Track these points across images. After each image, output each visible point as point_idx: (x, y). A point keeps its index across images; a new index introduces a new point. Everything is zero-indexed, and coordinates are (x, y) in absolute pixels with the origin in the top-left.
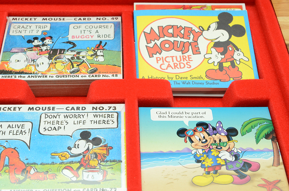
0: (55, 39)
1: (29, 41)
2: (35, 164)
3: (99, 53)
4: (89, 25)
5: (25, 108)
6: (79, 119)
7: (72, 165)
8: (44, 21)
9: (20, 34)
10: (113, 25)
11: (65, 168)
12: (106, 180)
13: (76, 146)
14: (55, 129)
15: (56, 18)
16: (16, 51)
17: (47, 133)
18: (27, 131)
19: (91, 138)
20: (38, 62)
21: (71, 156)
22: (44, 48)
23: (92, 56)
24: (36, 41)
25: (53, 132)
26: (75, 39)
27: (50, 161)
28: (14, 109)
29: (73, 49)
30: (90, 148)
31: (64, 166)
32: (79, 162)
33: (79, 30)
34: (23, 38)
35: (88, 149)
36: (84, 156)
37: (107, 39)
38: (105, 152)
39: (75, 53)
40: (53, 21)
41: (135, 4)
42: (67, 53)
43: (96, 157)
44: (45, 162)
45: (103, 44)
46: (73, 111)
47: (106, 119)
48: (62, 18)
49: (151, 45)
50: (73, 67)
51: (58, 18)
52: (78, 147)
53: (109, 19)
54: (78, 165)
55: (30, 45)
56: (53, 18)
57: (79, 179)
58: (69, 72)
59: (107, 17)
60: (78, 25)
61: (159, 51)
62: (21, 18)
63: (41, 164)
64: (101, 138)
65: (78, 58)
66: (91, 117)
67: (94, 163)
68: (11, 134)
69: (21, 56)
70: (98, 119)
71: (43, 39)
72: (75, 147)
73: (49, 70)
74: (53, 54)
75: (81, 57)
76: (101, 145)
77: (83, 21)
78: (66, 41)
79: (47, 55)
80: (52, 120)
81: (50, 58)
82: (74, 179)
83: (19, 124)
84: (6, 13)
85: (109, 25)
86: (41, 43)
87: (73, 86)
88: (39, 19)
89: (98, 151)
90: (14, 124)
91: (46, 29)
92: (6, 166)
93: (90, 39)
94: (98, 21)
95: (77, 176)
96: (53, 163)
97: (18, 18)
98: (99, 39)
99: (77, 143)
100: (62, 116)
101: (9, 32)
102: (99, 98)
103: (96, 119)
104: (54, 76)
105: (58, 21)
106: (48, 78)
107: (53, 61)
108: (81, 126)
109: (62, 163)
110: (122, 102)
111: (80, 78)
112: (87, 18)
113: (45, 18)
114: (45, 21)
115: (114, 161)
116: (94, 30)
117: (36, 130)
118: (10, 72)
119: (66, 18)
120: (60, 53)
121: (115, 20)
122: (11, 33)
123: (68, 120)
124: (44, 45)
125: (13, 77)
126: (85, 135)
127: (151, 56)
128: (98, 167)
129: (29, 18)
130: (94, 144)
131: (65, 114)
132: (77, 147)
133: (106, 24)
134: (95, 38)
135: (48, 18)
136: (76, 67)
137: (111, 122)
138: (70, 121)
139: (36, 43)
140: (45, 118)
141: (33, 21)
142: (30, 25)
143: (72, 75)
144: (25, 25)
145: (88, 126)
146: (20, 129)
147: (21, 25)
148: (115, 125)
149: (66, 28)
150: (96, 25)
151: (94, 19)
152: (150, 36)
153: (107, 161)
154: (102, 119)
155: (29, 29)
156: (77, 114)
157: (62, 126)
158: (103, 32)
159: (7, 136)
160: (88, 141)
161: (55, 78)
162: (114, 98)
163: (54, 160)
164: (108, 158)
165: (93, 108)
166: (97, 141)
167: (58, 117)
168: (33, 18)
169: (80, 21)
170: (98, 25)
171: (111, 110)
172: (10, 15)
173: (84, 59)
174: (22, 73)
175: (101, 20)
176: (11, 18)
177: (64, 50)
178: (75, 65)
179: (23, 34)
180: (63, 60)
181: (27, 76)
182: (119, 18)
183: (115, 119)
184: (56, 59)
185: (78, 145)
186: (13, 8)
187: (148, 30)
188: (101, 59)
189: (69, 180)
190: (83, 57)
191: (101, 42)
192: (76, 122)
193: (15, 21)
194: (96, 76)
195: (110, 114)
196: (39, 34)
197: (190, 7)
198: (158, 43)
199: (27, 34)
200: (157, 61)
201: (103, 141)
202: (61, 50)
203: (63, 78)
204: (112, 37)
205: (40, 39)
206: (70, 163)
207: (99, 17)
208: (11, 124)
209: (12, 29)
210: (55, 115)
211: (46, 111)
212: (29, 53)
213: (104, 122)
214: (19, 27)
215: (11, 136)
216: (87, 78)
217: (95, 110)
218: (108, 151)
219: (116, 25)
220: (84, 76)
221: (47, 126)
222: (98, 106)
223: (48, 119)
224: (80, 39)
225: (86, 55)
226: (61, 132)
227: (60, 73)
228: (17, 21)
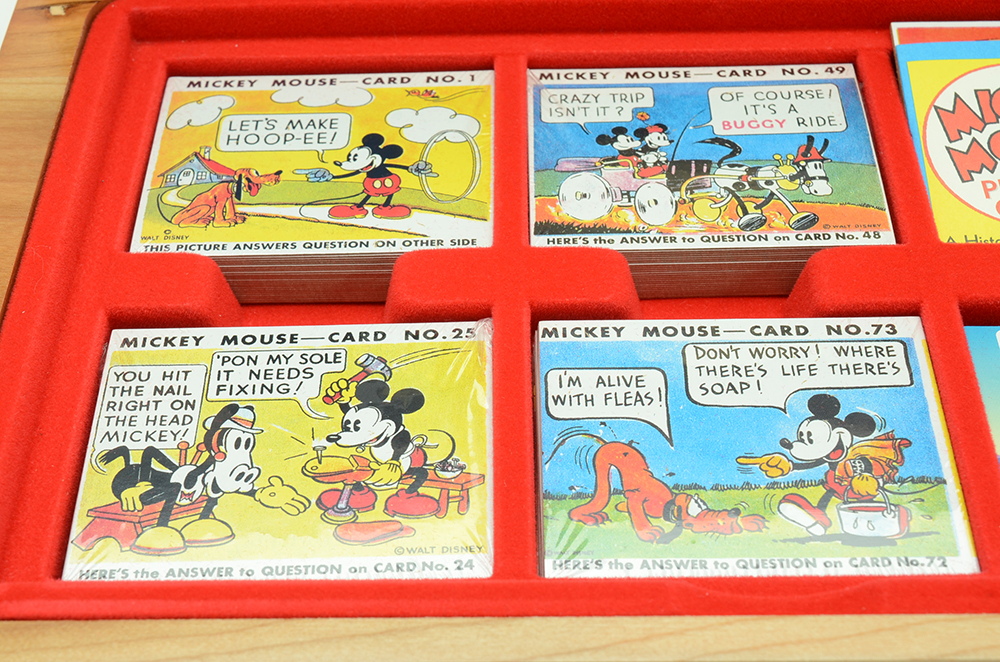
0: (675, 133)
1: (603, 140)
2: (696, 487)
3: (811, 170)
4: (765, 89)
5: (633, 328)
6: (795, 361)
7: (802, 492)
8: (630, 80)
9: (570, 119)
10: (835, 89)
11: (785, 499)
12: (910, 535)
13: (805, 437)
14: (734, 389)
15: (663, 70)
16: (572, 166)
17: (710, 399)
18: (655, 395)
19: (842, 416)
20: (643, 196)
21: (796, 467)
22: (650, 159)
23: (792, 178)
24: (621, 138)
25: (729, 398)
26: (734, 131)
27: (739, 479)
28: (604, 332)
29: (733, 160)
30: (846, 442)
31: (780, 494)
32: (822, 483)
33: (738, 105)
34: (584, 129)
35: (840, 446)
36: (833, 466)
37: (827, 128)
38: (891, 454)
39: (741, 172)
40: (657, 80)
41: (895, 26)
42: (719, 171)
43: (869, 468)
44: (723, 481)
45: (818, 145)
46: (771, 337)
47: (874, 361)
48: (681, 71)
49: (962, 145)
50: (745, 212)
51: (671, 70)
52: (811, 442)
53: (819, 70)
54: (821, 491)
55: (607, 150)
56: (656, 70)
57: (830, 531)
58: (735, 224)
59: (811, 67)
60: (734, 90)
61: (989, 162)
62: (563, 72)
63: (715, 488)
64: (871, 414)
65: (754, 185)
66: (828, 354)
67: (865, 484)
68: (611, 402)
69: (585, 181)
70: (850, 360)
71: (641, 133)
72: (802, 441)
73: (678, 222)
74: (680, 172)
75: (762, 183)
76: (876, 433)
77: (742, 78)
78: (708, 136)
79: (663, 178)
80: (718, 362)
81: (673, 186)
82: (818, 530)
83: (627, 374)
84: (523, 61)
85: (825, 88)
86: (636, 144)
87: (750, 266)
88: (617, 75)
89: (871, 453)
90: (613, 374)
91: (642, 104)
92: (617, 492)
93: (777, 129)
94: (788, 77)
95: (827, 524)
96: (747, 486)
97: (554, 72)
98: (802, 129)
99: (804, 429)
100: (744, 350)
101: (538, 115)
102: (844, 300)
103: (843, 360)
104: (697, 238)
105: (671, 79)
106: (680, 245)
107: (683, 194)
108: (804, 380)
109: (773, 486)
110: (912, 311)
111: (771, 243)
112: (753, 69)
113: (632, 71)
114: (635, 80)
115: (922, 480)
116: (782, 105)
117: (677, 390)
118: (569, 228)
119: (692, 70)
120: (699, 172)
121: (836, 75)
122: (546, 117)
123: (765, 362)
124: (646, 149)
125: (579, 241)
126: (823, 406)
127: (966, 177)
128: (880, 497)
129: (587, 72)
130: (853, 433)
131: (753, 347)
132: (806, 441)
133: (814, 87)
134: (791, 127)
135: (640, 71)
136: (754, 214)
137: (889, 369)
138: (773, 365)
139: (623, 143)
140: (698, 358)
141: (599, 80)
142: (595, 92)
143: (747, 234)
144: (580, 93)
145: (825, 380)
146: (633, 389)
147: (570, 93)
148: (903, 378)
149: (700, 101)
150: (785, 89)
151: (774, 72)
152: (955, 120)
153: (902, 481)
154: (862, 360)
155: (593, 106)
156: (786, 346)
157: (752, 382)
158: (808, 108)
159: (599, 410)
160: (835, 424)
161: (699, 245)
162: (888, 300)
163: (748, 478)
164: (902, 472)
165: (829, 328)
166: (860, 424)
167: (732, 354)
168: (597, 71)
169: (734, 78)
170: (792, 88)
171: (882, 334)
172: (533, 64)
173: (773, 188)
174: (602, 229)
175: (797, 76)
176: (537, 73)
177: (709, 163)
178: (750, 206)
179: (580, 119)
180: (713, 191)
181: (618, 237)
182: (849, 72)
183: (901, 362)
184: (691, 190)
185: (809, 434)
186: (541, 45)
187: (946, 102)
188: (822, 188)
189: (804, 534)
190: (769, 183)
191: (811, 139)
192: (788, 370)
193: (549, 82)
194: (817, 237)
195: (883, 345)
196: (626, 117)
198: (983, 138)
199: (592, 117)
200: (987, 191)
201: (878, 422)
202: (700, 163)
203: (721, 245)
204: (840, 124)
205: (631, 132)
206: (796, 484)
207: (788, 68)
208: (604, 374)
209: (545, 105)
210: (724, 348)
211: (696, 338)
212: (608, 171)
213: (869, 368)
214: (564, 99)
215: (611, 410)
216: (793, 243)
217: (835, 337)
218: (898, 450)
219: (844, 88)
220: (780, 237)
221: (710, 380)
222: (843, 322)
223: (705, 361)
224: (747, 130)
225: (777, 177)
226: (750, 397)
227: (712, 228)
228: (555, 81)
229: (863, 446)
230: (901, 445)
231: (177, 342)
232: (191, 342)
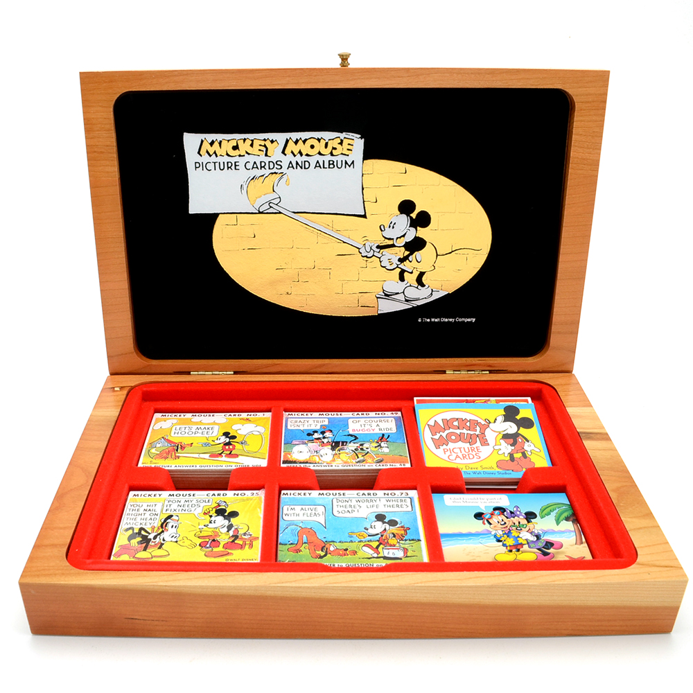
0: (335, 433)
1: (309, 435)
2: (333, 542)
3: (383, 444)
4: (369, 419)
5: (315, 493)
6: (371, 504)
7: (370, 543)
8: (320, 416)
9: (298, 428)
10: (394, 419)
11: (364, 546)
12: (407, 557)
13: (373, 527)
14: (349, 512)
15: (333, 413)
16: (297, 443)
17: (341, 515)
18: (321, 514)
19: (386, 520)
20: (322, 452)
21: (369, 536)
22: (325, 441)
23: (376, 447)
24: (316, 434)
25: (347, 515)
26: (356, 432)
27: (349, 540)
28: (304, 494)
29: (355, 441)
30: (387, 529)
31: (363, 544)
32: (378, 541)
33: (358, 424)
34: (303, 431)
35: (385, 529)
36: (382, 536)
37: (390, 432)
38: (403, 532)
39: (358, 445)
40: (330, 416)
41: (415, 399)
42: (350, 445)
43: (394, 536)
44: (343, 540)
45: (386, 437)
46: (364, 496)
47: (399, 504)
48: (339, 413)
49: (437, 437)
50: (358, 457)
51: (335, 413)
52: (375, 528)
53: (388, 414)
54: (378, 543)
55: (310, 438)
56: (330, 413)
57: (379, 556)
58: (354, 461)
59: (386, 413)
60: (357, 420)
61: (445, 442)
62: (296, 413)
63: (340, 542)
64: (397, 520)
65: (362, 449)
66: (384, 501)
67: (393, 541)
68: (305, 516)
69: (302, 447)
70: (391, 503)
71: (323, 433)
73: (334, 460)
74: (335, 445)
75: (365, 449)
76: (398, 526)
77: (361, 416)
78: (347, 434)
79: (330, 447)
80: (344, 504)
81: (333, 449)
82: (375, 555)
83: (312, 507)
84: (282, 409)
85: (390, 419)
86: (321, 436)
87: (359, 476)
88: (316, 414)
89: (395, 532)
90: (307, 507)
91: (324, 423)
92: (305, 543)
93: (372, 432)
94: (377, 416)
95: (378, 553)
96: (351, 541)
97: (293, 413)
98: (381, 432)
99: (373, 524)
100: (354, 500)
101: (286, 426)
102: (390, 485)
103: (389, 503)
104: (340, 465)
105: (335, 416)
106: (334, 468)
107: (336, 451)
108: (375, 509)
109: (360, 541)
110: (414, 488)
111: (367, 467)
112: (365, 413)
113: (321, 413)
114: (322, 416)
115: (413, 540)
116: (374, 425)
117: (329, 510)
118: (295, 462)
119: (343, 413)
120: (343, 445)
121: (395, 415)
122: (289, 427)
123: (361, 504)
124: (324, 438)
125: (298, 465)
126: (380, 518)
127: (437, 447)
128: (398, 545)
129: (305, 413)
130: (390, 525)
131: (357, 499)
133: (386, 419)
134: (377, 431)
135: (324, 413)
136: (361, 458)
137: (405, 506)
138: (364, 505)
139: (316, 436)
140: (337, 502)
141: (309, 416)
142: (308, 419)
143: (358, 464)
144: (302, 420)
145: (381, 510)
146: (313, 512)
147: (298, 420)
148: (410, 509)
149: (345, 423)
150: (376, 419)
151: (372, 414)
152: (435, 429)
153: (406, 540)
154: (395, 503)
155: (306, 424)
156: (369, 499)
157: (356, 510)
158: (383, 425)
159: (301, 518)
160: (384, 523)
161: (341, 468)
162: (405, 484)
163: (352, 539)
164: (406, 537)
165: (385, 494)
166: (393, 523)
167: (350, 501)
168: (309, 413)
169: (358, 416)
170: (378, 419)
171: (403, 495)
172: (286, 411)
173: (369, 450)
174: (307, 463)
175: (380, 415)
176: (287, 413)
177: (346, 442)
178: (360, 456)
179: (301, 428)
180: (347, 451)
181: (312, 465)
182: (399, 414)
183: (409, 504)
184: (339, 450)
185: (375, 526)
186: (288, 404)
187: (432, 423)
188: (386, 450)
189: (371, 556)
190: (367, 448)
191: (383, 435)
192: (369, 506)
193: (291, 416)
194: (383, 465)
195: (403, 499)
196: (318, 428)
197: (474, 401)
198: (444, 435)
199: (306, 427)
200: (445, 452)
201: (399, 522)
202: (343, 442)
203: (349, 468)
204: (394, 430)
205: (319, 432)
206: (368, 541)
207: (378, 413)
208: (304, 507)
209: (289, 423)
210: (347, 499)
211: (337, 496)
212: (310, 444)
213: (398, 506)
214: (296, 422)
215: (305, 518)
216: (374, 467)
217: (386, 496)
218: (405, 531)
219: (397, 419)
220: (370, 465)
221: (341, 509)
222: (390, 492)
223: (340, 504)
224: (361, 432)
225: (370, 447)
226: (355, 515)
227: (345, 463)
228: (294, 416)
229: (394, 529)
230: (406, 530)
231: (153, 496)
232: (158, 496)
